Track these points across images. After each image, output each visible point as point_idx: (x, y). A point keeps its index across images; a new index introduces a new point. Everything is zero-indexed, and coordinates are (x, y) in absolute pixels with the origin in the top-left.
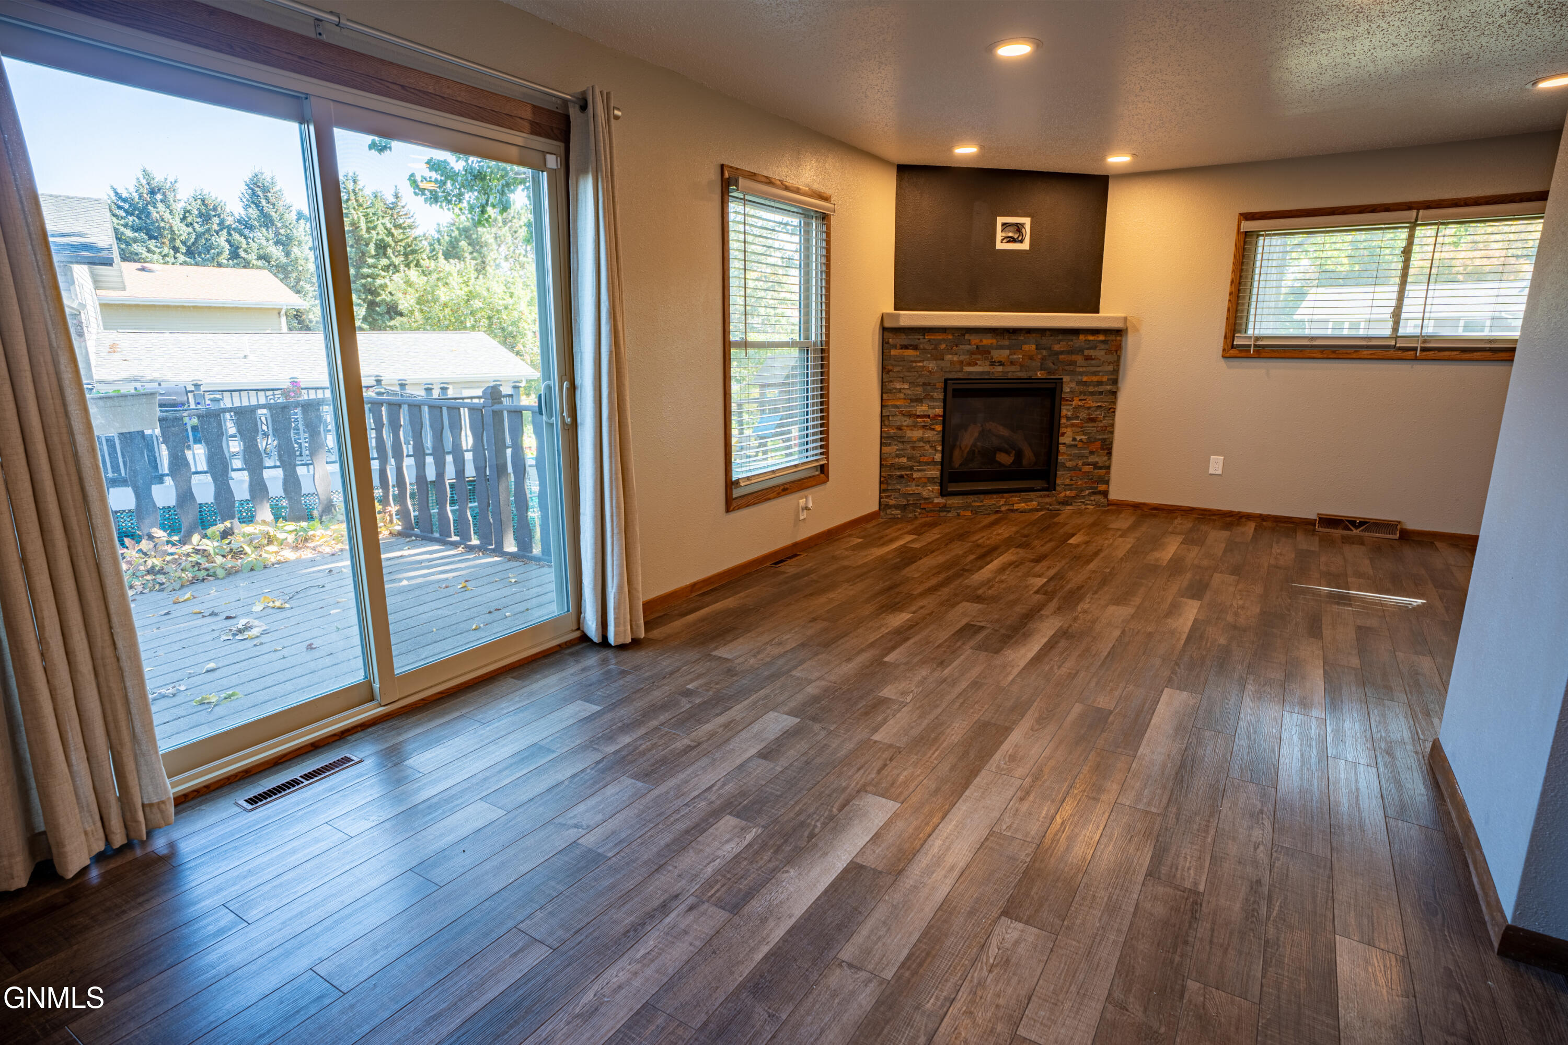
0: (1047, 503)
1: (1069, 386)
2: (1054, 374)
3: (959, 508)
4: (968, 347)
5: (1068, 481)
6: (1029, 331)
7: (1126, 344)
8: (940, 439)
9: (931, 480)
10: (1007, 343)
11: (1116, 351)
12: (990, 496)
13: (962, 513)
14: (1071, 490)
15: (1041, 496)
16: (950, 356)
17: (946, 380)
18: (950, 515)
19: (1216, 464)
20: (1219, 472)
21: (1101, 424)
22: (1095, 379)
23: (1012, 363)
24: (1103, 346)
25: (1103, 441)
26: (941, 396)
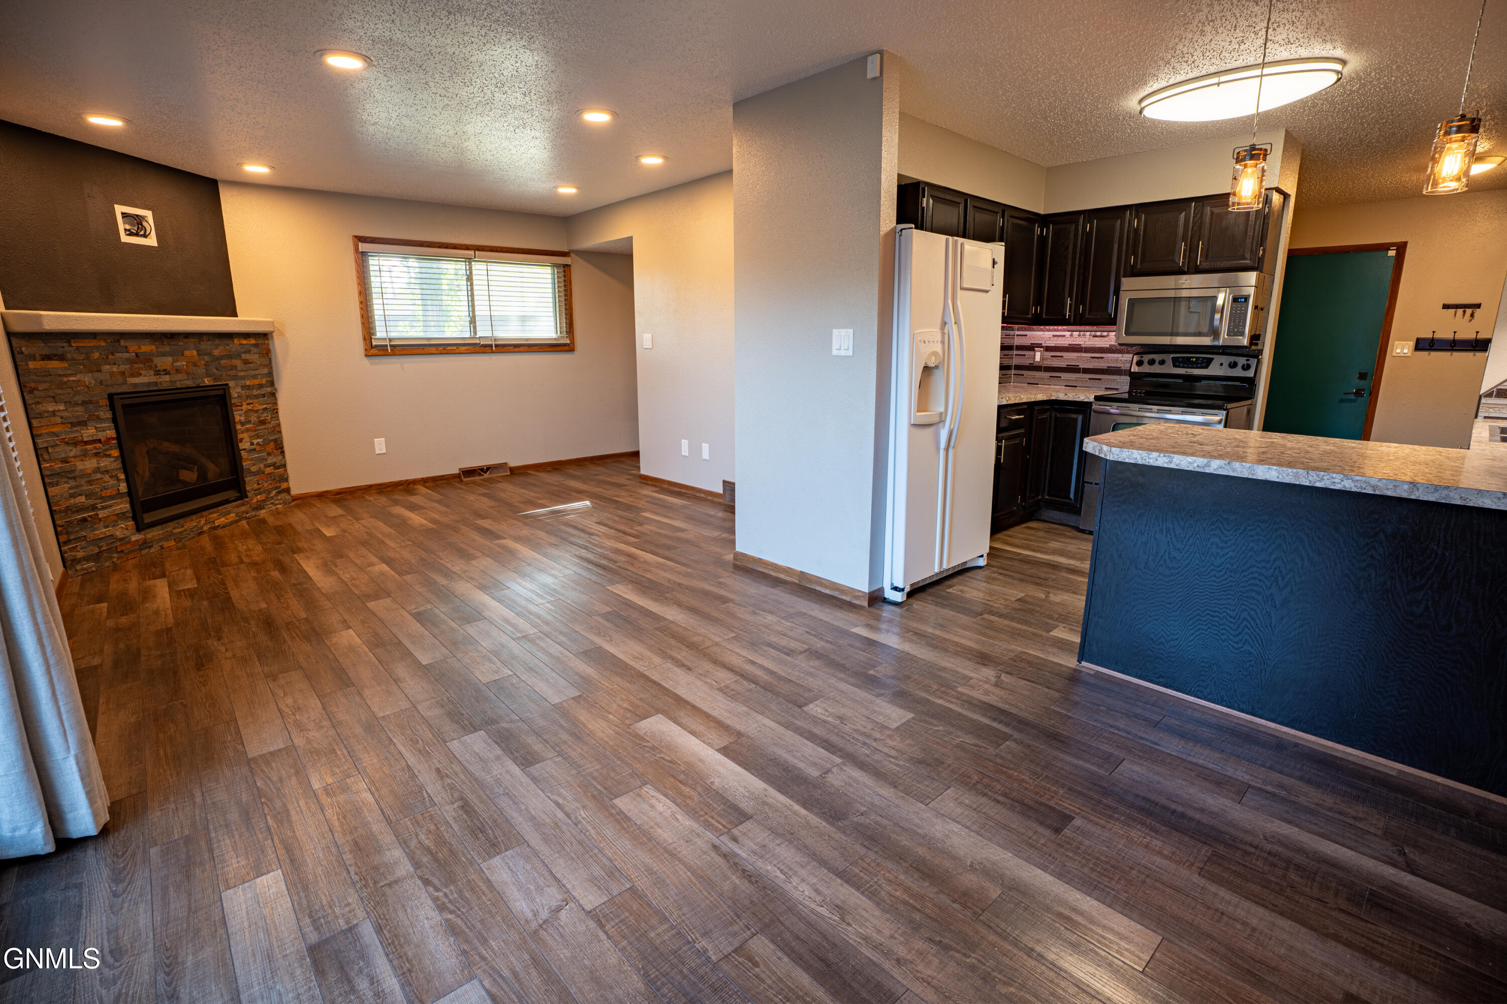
0: (243, 512)
1: (235, 391)
2: (219, 380)
3: (161, 540)
4: (126, 355)
5: (256, 487)
6: (187, 335)
7: (274, 347)
8: (120, 465)
9: (121, 516)
10: (167, 349)
11: (267, 354)
12: (189, 519)
13: (166, 544)
14: (260, 494)
15: (237, 507)
16: (108, 367)
17: (111, 397)
18: (153, 550)
19: (380, 445)
20: (384, 451)
21: (270, 426)
22: (256, 382)
23: (178, 371)
24: (255, 350)
25: (275, 441)
26: (109, 415)
